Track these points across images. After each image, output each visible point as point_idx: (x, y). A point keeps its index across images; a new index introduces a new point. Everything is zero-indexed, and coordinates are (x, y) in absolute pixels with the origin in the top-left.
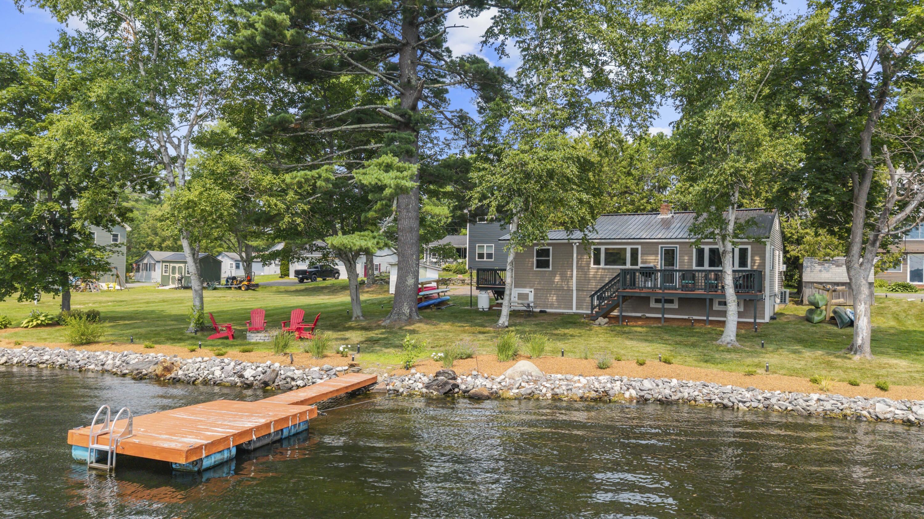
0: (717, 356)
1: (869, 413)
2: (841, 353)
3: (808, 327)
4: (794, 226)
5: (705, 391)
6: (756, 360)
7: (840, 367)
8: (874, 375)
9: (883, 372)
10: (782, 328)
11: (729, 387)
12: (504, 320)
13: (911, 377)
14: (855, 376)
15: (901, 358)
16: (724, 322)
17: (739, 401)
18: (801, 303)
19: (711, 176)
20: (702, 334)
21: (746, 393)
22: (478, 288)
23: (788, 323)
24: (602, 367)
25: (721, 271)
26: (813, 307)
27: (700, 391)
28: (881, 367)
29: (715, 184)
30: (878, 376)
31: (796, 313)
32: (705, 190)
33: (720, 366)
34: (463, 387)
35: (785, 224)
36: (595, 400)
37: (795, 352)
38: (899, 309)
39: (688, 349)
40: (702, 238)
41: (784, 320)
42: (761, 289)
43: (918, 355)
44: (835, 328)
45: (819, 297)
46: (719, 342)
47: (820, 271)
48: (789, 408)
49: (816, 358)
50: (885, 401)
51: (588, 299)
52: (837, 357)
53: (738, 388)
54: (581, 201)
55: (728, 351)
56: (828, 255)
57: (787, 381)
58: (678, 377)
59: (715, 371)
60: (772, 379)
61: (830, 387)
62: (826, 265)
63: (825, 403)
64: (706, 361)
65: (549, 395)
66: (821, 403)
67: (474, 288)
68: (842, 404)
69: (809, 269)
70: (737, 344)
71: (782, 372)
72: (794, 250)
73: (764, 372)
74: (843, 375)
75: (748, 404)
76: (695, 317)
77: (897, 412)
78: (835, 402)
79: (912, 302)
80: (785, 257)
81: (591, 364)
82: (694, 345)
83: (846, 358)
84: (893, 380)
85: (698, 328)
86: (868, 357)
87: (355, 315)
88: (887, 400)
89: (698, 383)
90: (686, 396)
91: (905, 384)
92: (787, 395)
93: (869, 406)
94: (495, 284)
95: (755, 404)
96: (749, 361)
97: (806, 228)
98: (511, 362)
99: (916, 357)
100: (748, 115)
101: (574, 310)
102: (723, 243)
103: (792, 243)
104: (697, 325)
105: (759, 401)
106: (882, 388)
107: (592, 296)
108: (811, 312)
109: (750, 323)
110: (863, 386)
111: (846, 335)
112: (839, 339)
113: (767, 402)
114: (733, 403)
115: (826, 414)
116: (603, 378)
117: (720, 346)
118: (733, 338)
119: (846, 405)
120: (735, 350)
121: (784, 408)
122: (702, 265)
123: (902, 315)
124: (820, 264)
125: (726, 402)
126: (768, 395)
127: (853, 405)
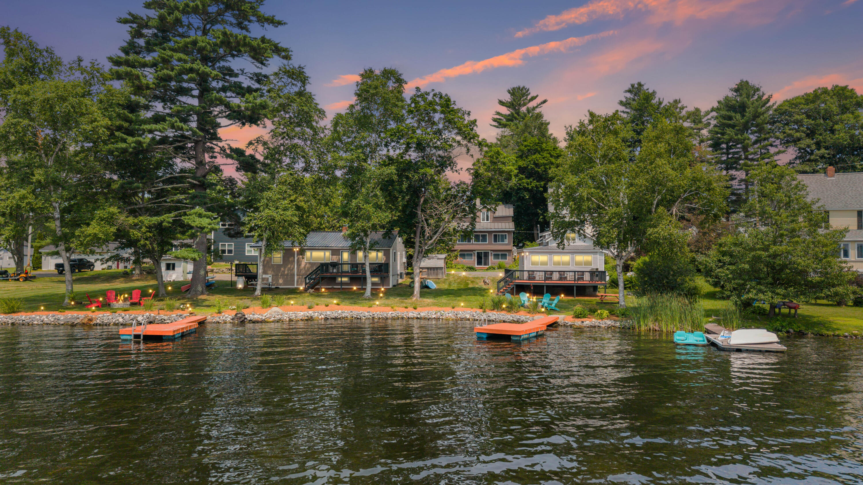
2: (408, 297)
5: (351, 314)
11: (361, 312)
12: (258, 292)
14: (408, 305)
17: (364, 316)
20: (358, 294)
21: (366, 313)
22: (236, 275)
24: (310, 308)
27: (349, 314)
30: (415, 305)
34: (249, 319)
36: (306, 320)
46: (363, 297)
48: (381, 317)
51: (303, 280)
52: (406, 299)
54: (300, 233)
55: (366, 300)
57: (382, 309)
58: (342, 310)
59: (357, 307)
60: (377, 308)
61: (397, 309)
65: (288, 319)
66: (392, 314)
67: (233, 275)
70: (371, 297)
71: (381, 306)
73: (375, 306)
74: (403, 305)
76: (357, 287)
78: (397, 314)
81: (306, 307)
83: (409, 299)
84: (420, 305)
85: (357, 292)
86: (418, 299)
87: (161, 293)
89: (349, 311)
90: (344, 316)
91: (424, 307)
92: (381, 313)
94: (246, 272)
95: (369, 317)
98: (268, 309)
101: (296, 286)
102: (365, 252)
105: (371, 316)
106: (415, 309)
107: (306, 278)
110: (409, 308)
113: (374, 316)
116: (310, 312)
118: (369, 294)
119: (400, 314)
120: (369, 299)
121: (379, 317)
125: (359, 317)
126: (374, 313)
127: (402, 314)
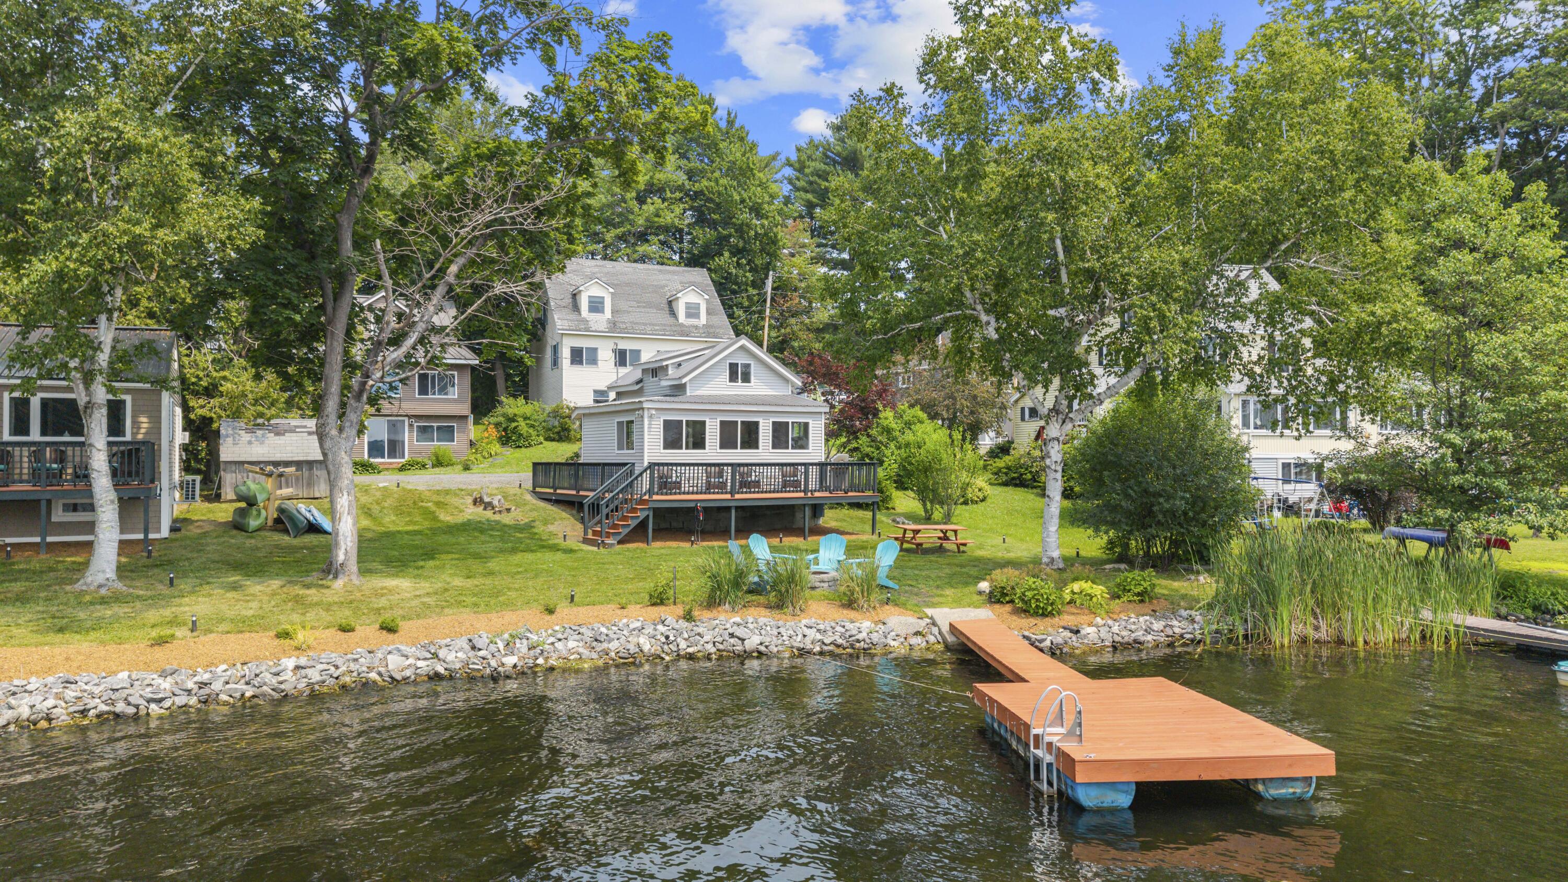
0: (82, 615)
1: (380, 674)
2: (312, 578)
3: (238, 538)
4: (201, 365)
5: (70, 694)
6: (167, 612)
7: (317, 604)
8: (372, 609)
9: (383, 602)
10: (198, 544)
11: (124, 675)
13: (423, 603)
14: (344, 615)
15: (397, 576)
16: (90, 544)
17: (149, 701)
18: (217, 498)
19: (72, 245)
20: (34, 572)
21: (160, 681)
23: (205, 534)
25: (82, 444)
26: (243, 505)
27: (58, 696)
28: (378, 594)
29: (82, 263)
30: (378, 611)
31: (211, 517)
32: (60, 275)
33: (93, 635)
35: (186, 360)
37: (235, 587)
38: (370, 500)
39: (9, 609)
40: (41, 377)
41: (194, 531)
42: (154, 477)
43: (418, 568)
44: (286, 538)
45: (255, 485)
46: (78, 586)
47: (250, 443)
48: (248, 694)
49: (274, 594)
50: (399, 650)
52: (308, 587)
53: (141, 675)
55: (103, 601)
56: (261, 415)
57: (237, 644)
59: (85, 646)
60: (207, 644)
61: (311, 641)
62: (259, 433)
63: (309, 672)
64: (61, 630)
66: (303, 672)
68: (337, 667)
69: (230, 440)
70: (119, 586)
71: (223, 627)
72: (201, 407)
73: (189, 633)
74: (326, 617)
75: (167, 704)
76: (9, 540)
77: (420, 664)
78: (325, 666)
79: (385, 489)
80: (186, 417)
82: (21, 599)
83: (322, 586)
84: (401, 612)
85: (20, 562)
86: (356, 581)
88: (402, 648)
89: (50, 679)
90: (25, 712)
91: (418, 616)
92: (239, 671)
93: (377, 663)
95: (181, 700)
96: (152, 615)
97: (222, 369)
99: (416, 572)
100: (160, 134)
102: (87, 388)
103: (196, 394)
104: (18, 557)
105: (189, 692)
106: (390, 629)
108: (241, 513)
109: (139, 540)
110: (361, 631)
111: (305, 548)
112: (298, 555)
113: (206, 691)
114: (137, 707)
115: (313, 691)
117: (82, 593)
118: (111, 574)
119: (343, 668)
120: (116, 598)
121: (238, 695)
122: (26, 432)
123: (376, 509)
124: (249, 431)
125: (120, 707)
126: (206, 677)
127: (353, 666)
